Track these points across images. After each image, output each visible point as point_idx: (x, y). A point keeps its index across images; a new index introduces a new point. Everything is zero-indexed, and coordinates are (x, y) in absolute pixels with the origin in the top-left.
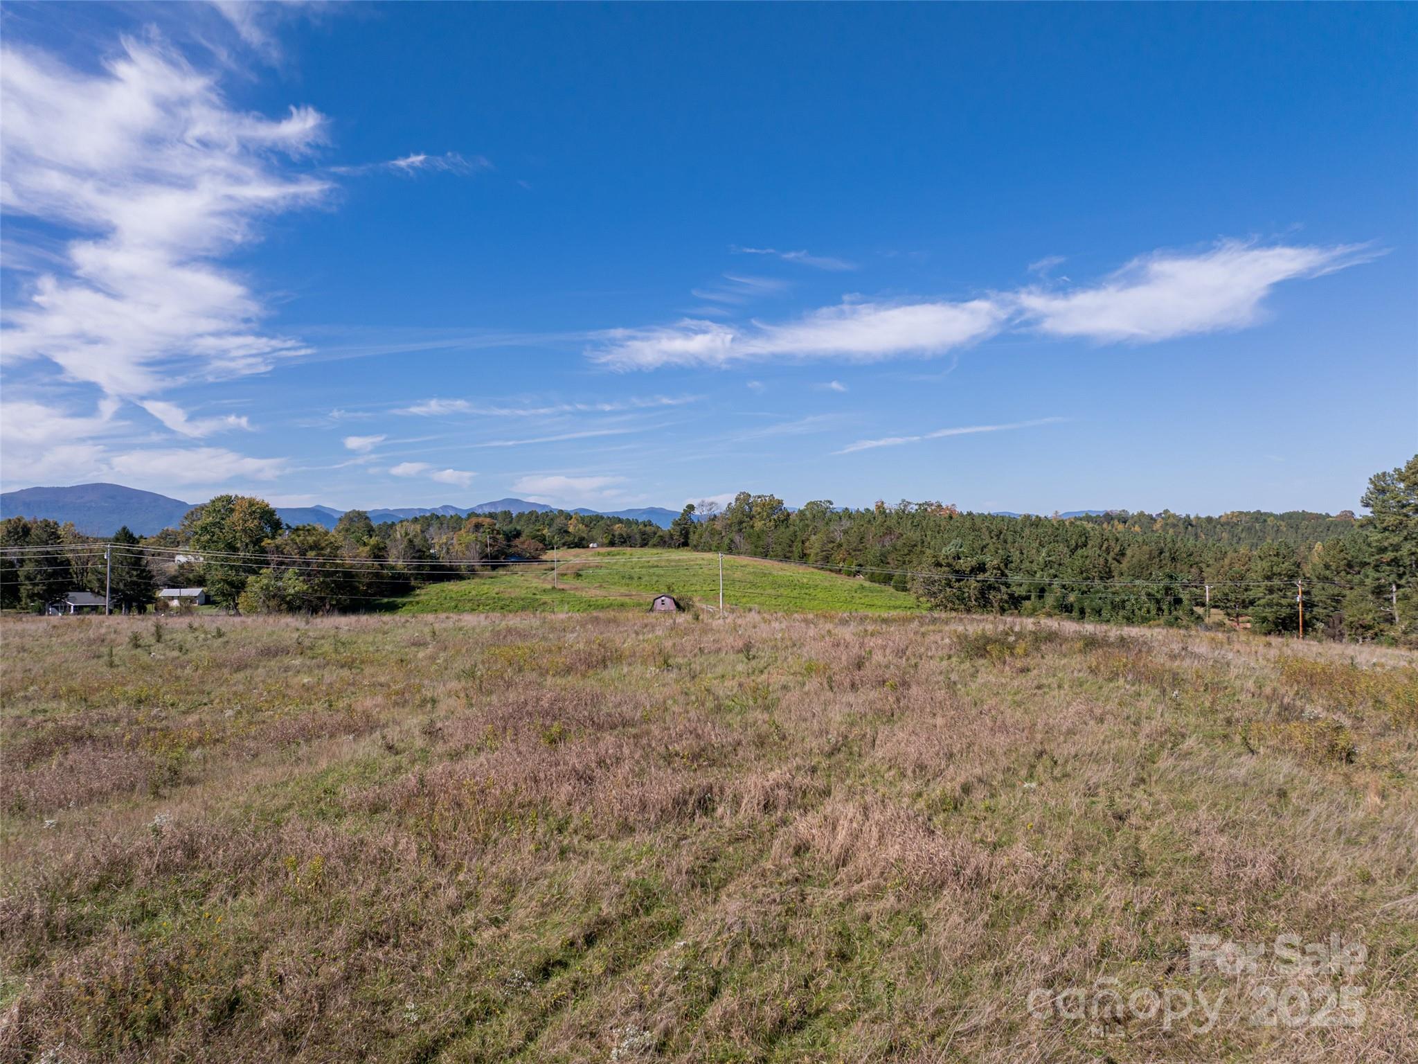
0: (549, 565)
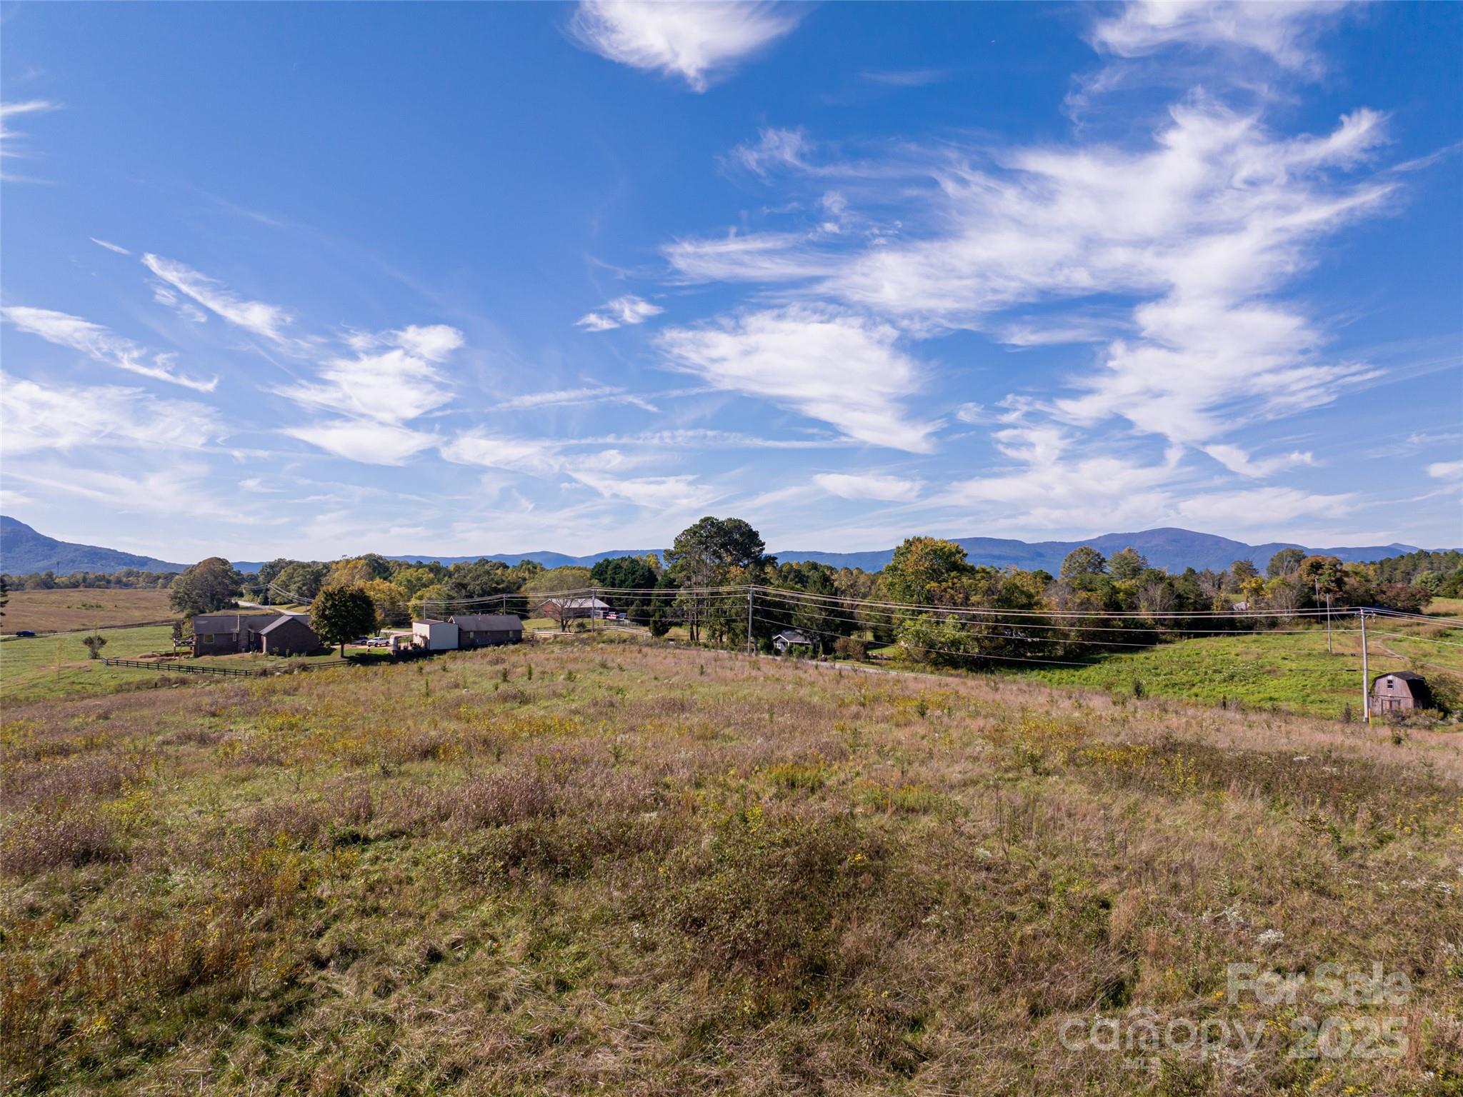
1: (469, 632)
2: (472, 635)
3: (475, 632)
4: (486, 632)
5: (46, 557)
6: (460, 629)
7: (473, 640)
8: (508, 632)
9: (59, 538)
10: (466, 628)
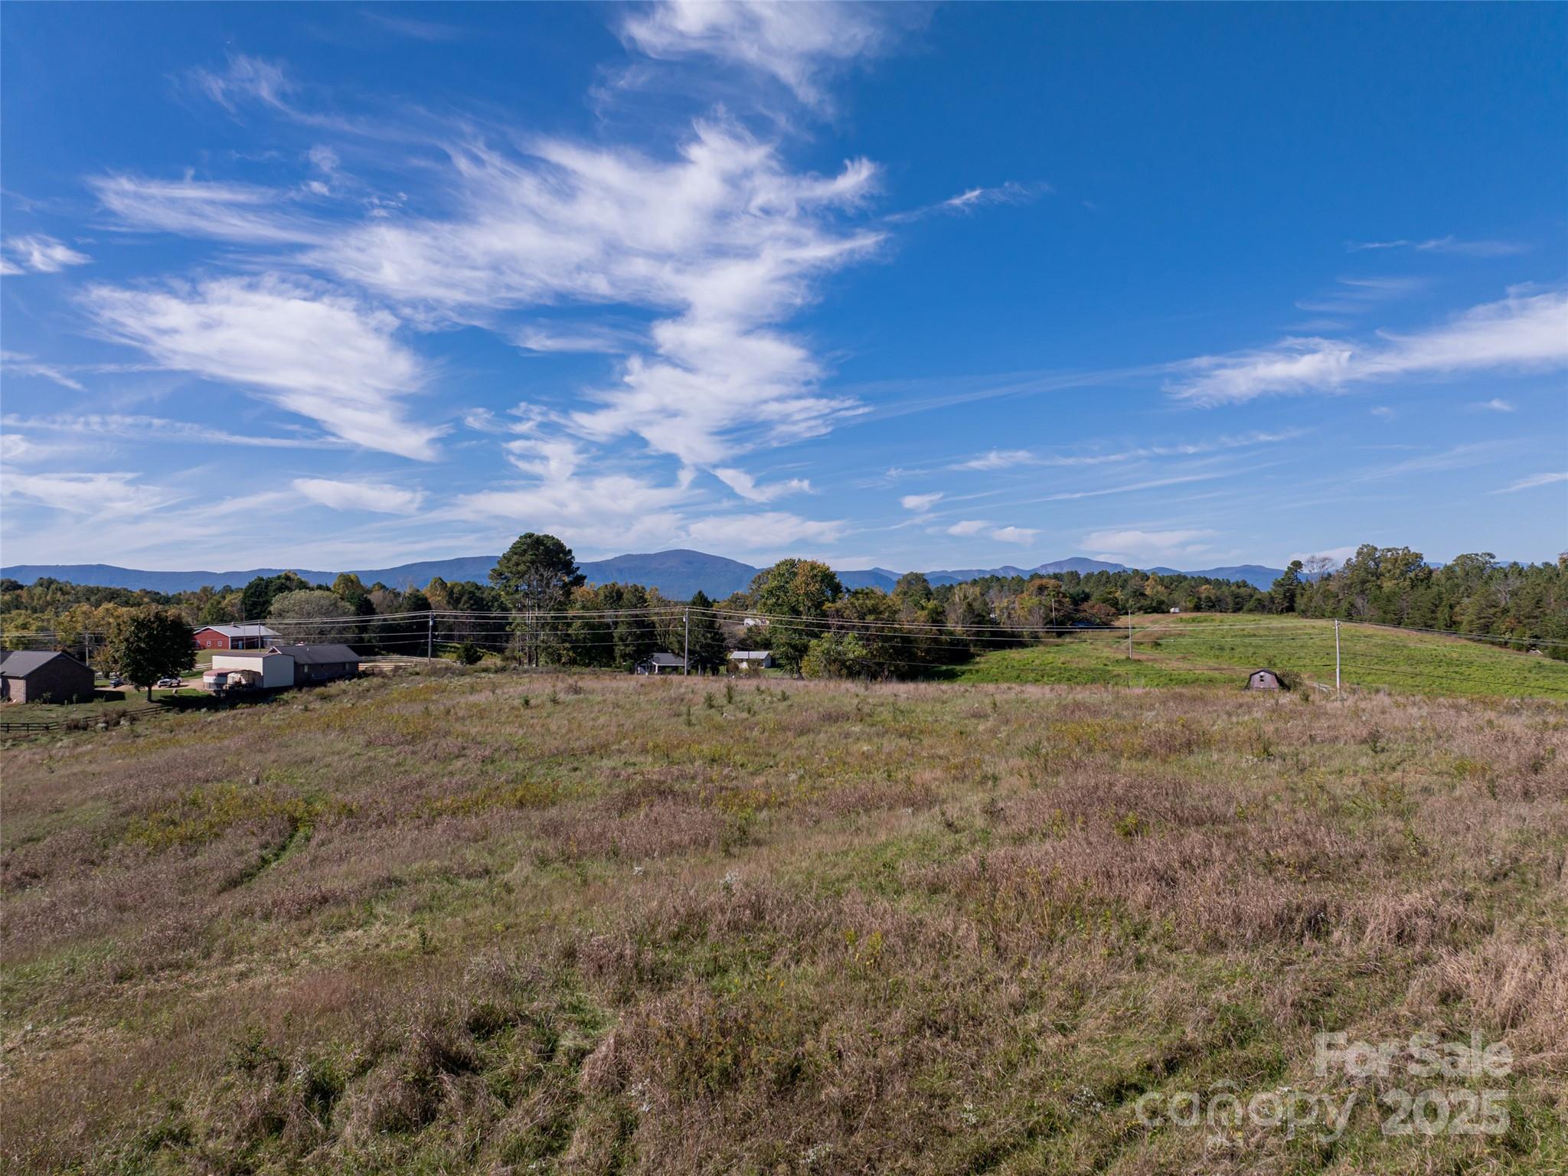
0: (1121, 633)
1: (308, 665)
2: (310, 668)
6: (295, 663)
7: (308, 675)
8: (344, 663)
10: (301, 661)
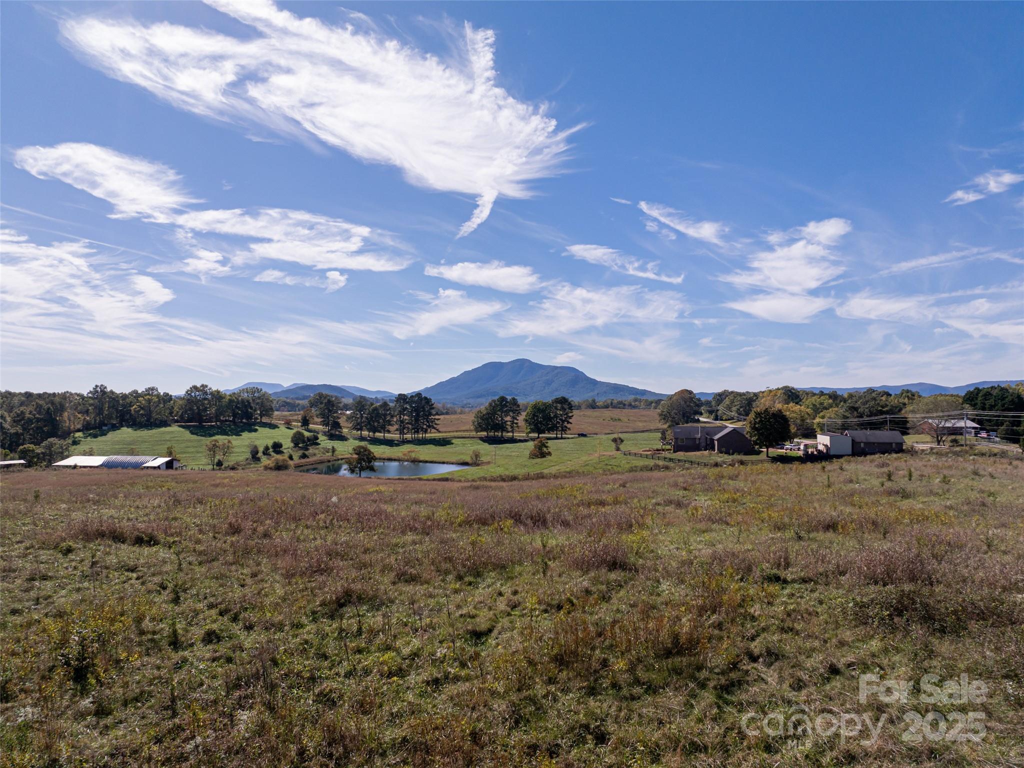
1: (860, 443)
2: (862, 445)
3: (864, 443)
4: (874, 443)
5: (593, 390)
6: (853, 440)
7: (863, 449)
8: (892, 443)
9: (599, 378)
10: (858, 440)
